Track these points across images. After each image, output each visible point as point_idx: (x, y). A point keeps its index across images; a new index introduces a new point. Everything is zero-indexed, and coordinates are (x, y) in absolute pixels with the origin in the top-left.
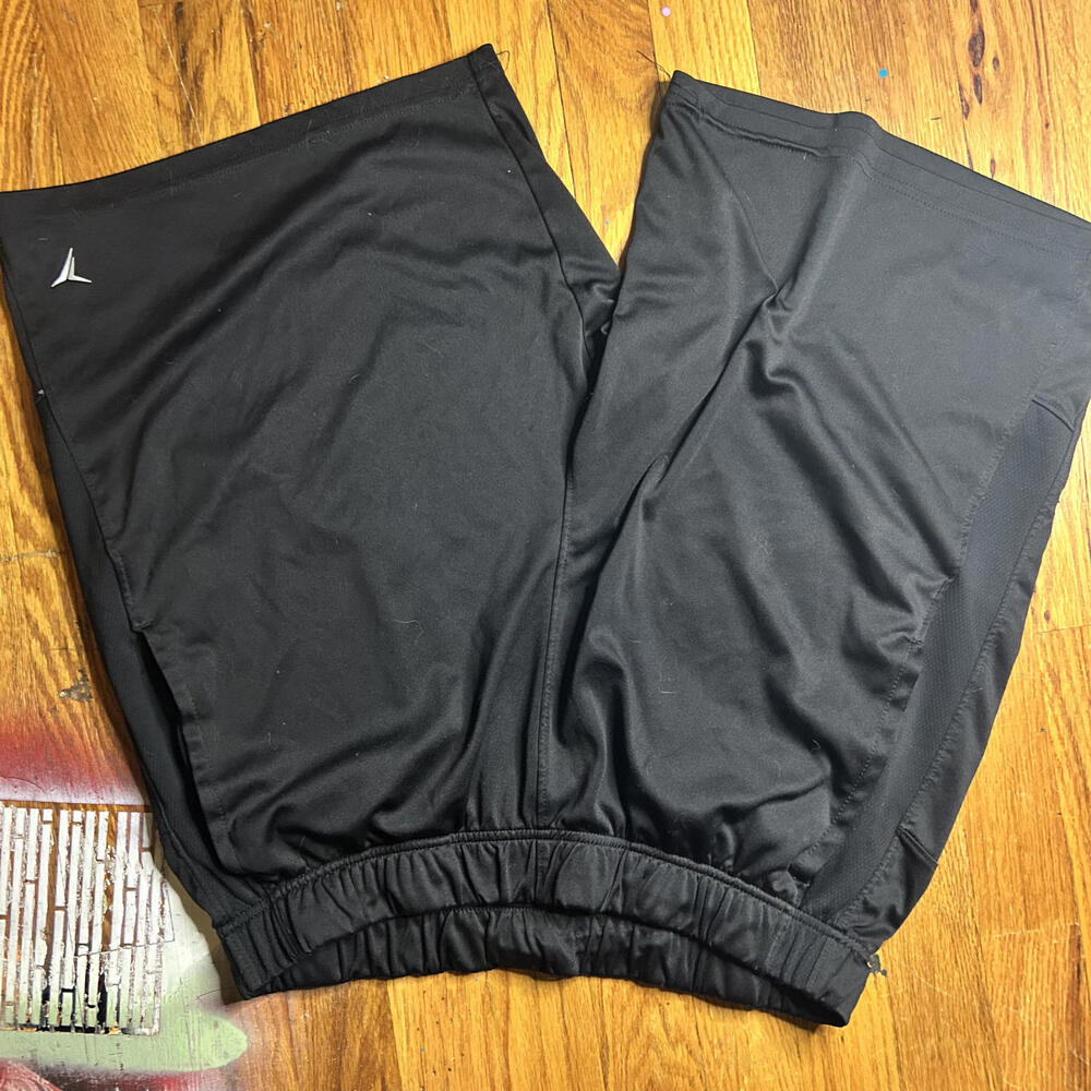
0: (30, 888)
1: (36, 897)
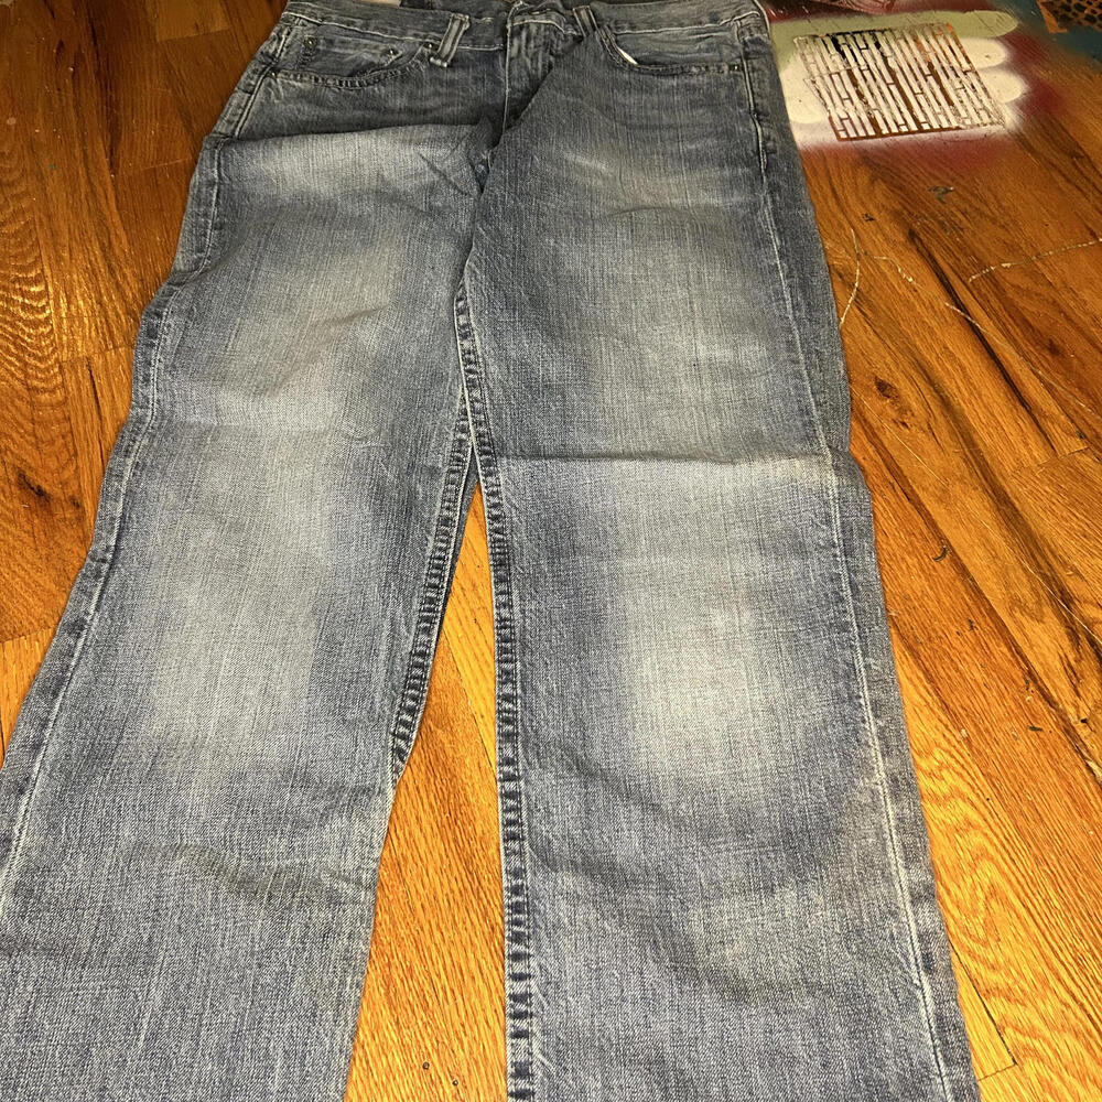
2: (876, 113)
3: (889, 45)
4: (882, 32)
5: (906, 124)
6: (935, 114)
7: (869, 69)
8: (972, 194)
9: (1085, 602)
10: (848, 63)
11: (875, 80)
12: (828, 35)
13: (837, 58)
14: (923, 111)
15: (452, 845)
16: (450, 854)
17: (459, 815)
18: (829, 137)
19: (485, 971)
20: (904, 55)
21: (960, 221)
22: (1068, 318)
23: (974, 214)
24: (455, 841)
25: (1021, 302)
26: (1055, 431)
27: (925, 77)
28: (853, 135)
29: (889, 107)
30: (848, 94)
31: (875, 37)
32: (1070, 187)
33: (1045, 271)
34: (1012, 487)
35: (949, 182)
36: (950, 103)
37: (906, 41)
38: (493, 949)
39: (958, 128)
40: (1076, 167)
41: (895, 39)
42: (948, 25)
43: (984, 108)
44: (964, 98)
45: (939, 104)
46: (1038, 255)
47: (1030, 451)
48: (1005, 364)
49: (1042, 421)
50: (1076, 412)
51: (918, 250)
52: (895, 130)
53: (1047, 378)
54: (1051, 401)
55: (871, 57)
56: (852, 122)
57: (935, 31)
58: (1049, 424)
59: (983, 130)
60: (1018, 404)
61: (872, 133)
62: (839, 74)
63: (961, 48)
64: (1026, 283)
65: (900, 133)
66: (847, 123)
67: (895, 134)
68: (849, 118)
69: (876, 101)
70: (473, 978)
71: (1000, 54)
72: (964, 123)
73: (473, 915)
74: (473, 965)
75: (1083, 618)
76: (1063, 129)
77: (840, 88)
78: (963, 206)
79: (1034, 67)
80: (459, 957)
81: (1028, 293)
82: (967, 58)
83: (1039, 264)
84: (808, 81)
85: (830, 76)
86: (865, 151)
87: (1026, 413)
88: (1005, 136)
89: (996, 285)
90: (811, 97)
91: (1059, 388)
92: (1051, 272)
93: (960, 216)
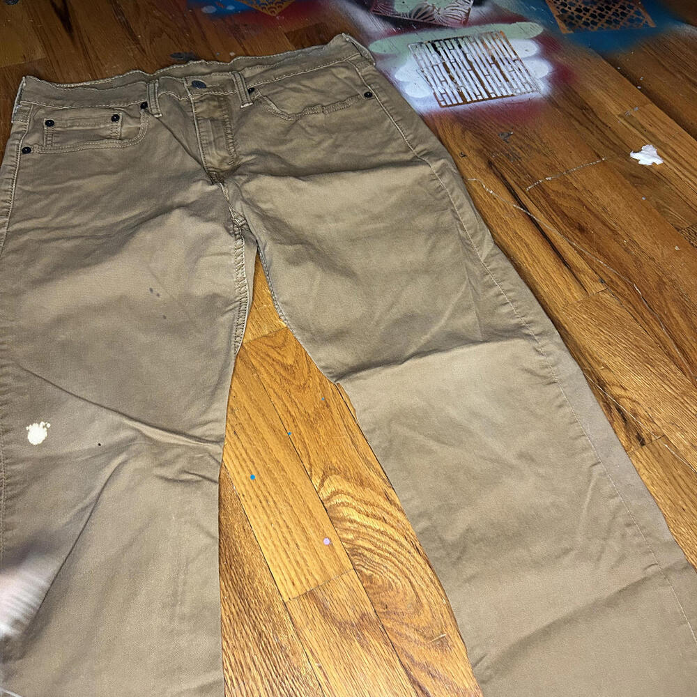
0: (486, 73)
1: (482, 72)
2: (463, 89)
3: (467, 46)
4: (462, 38)
5: (481, 94)
6: (498, 87)
7: (456, 61)
8: (524, 135)
9: (613, 385)
10: (443, 58)
11: (460, 68)
12: (429, 42)
13: (436, 56)
14: (491, 86)
15: (230, 583)
16: (229, 589)
17: (233, 563)
18: (434, 106)
19: (257, 663)
20: (476, 52)
21: (519, 153)
22: (588, 209)
23: (527, 148)
24: (232, 580)
25: (560, 201)
26: (585, 279)
27: (490, 65)
28: (449, 103)
29: (470, 85)
30: (444, 77)
31: (458, 42)
32: (583, 128)
33: (572, 181)
34: (562, 317)
35: (511, 129)
36: (507, 80)
37: (477, 43)
38: (261, 648)
39: (513, 95)
40: (585, 115)
41: (470, 43)
42: (501, 32)
43: (527, 82)
44: (515, 76)
45: (500, 81)
46: (567, 171)
47: (572, 294)
48: (553, 241)
49: (578, 274)
50: (598, 267)
51: (494, 173)
52: (475, 99)
53: (578, 247)
54: (582, 261)
55: (456, 54)
56: (448, 96)
57: (494, 36)
58: (582, 276)
59: (528, 96)
60: (562, 265)
61: (461, 101)
62: (437, 65)
63: (510, 46)
64: (561, 189)
65: (478, 101)
66: (445, 96)
67: (475, 101)
68: (446, 93)
69: (462, 81)
70: (250, 669)
71: (534, 48)
72: (516, 92)
73: (246, 627)
74: (249, 660)
75: (612, 395)
76: (576, 93)
77: (439, 75)
78: (520, 143)
79: (555, 56)
80: (239, 655)
81: (563, 195)
82: (514, 52)
83: (568, 177)
84: (419, 71)
85: (433, 67)
86: (457, 113)
87: (567, 270)
88: (541, 99)
89: (544, 191)
90: (422, 82)
91: (587, 253)
92: (576, 181)
93: (519, 150)
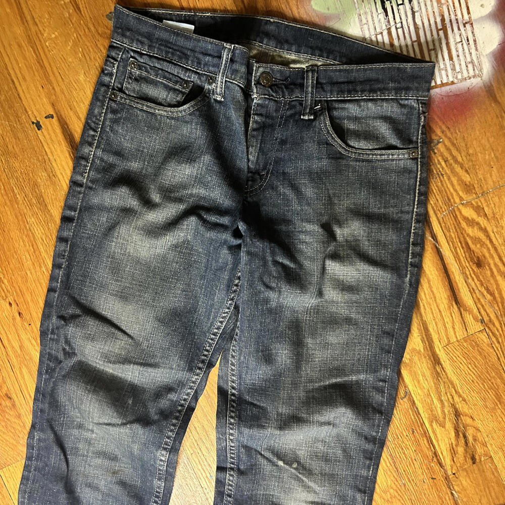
0: (431, 47)
1: (427, 44)
7: (402, 27)
8: (453, 144)
10: (389, 22)
11: (405, 38)
13: (382, 16)
20: (427, 10)
21: (443, 168)
23: (452, 162)
26: (469, 318)
27: (438, 31)
33: (485, 205)
35: (441, 135)
39: (453, 83)
44: (460, 52)
45: (444, 59)
55: (404, 12)
58: (467, 315)
59: (467, 84)
60: (454, 303)
62: (382, 34)
72: (457, 78)
75: (463, 424)
82: (468, 8)
83: (483, 200)
85: (377, 36)
88: (481, 87)
93: (443, 163)
